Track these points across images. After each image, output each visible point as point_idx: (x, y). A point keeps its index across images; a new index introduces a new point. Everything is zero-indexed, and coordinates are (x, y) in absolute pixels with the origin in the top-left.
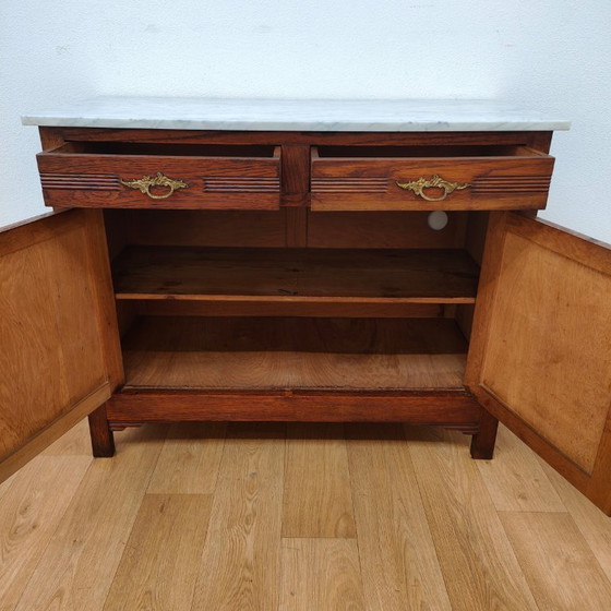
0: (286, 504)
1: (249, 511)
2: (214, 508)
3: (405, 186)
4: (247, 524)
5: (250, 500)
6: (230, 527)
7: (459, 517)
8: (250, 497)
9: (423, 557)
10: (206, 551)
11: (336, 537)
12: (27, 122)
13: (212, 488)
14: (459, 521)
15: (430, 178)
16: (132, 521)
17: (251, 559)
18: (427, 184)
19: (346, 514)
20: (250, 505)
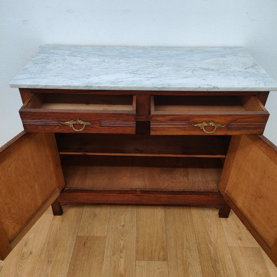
0: (137, 242)
1: (122, 246)
2: (107, 244)
3: (196, 125)
4: (121, 253)
5: (122, 240)
6: (114, 255)
7: (212, 250)
8: (122, 238)
9: (196, 271)
10: (104, 267)
11: (159, 260)
12: (13, 86)
13: (106, 233)
14: (212, 252)
15: (208, 122)
16: (72, 250)
17: (123, 271)
18: (206, 125)
19: (163, 248)
20: (122, 243)
